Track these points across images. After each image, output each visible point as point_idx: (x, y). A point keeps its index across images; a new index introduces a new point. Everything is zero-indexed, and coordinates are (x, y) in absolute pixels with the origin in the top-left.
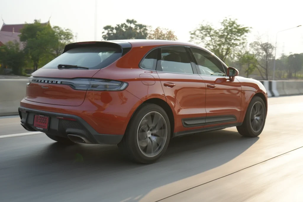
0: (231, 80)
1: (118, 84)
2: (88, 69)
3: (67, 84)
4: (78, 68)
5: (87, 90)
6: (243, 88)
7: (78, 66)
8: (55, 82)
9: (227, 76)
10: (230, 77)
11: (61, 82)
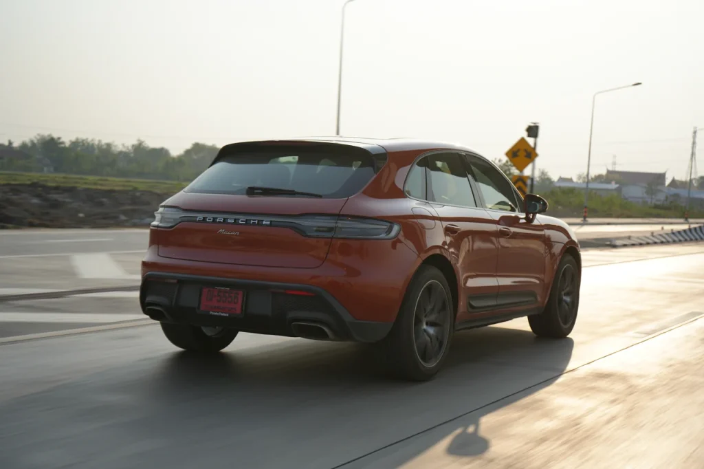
0: (529, 221)
1: (385, 227)
2: (320, 196)
3: (286, 227)
4: (297, 195)
5: (332, 238)
6: (547, 232)
7: (296, 191)
8: (256, 222)
9: (522, 212)
10: (527, 215)
11: (271, 222)
